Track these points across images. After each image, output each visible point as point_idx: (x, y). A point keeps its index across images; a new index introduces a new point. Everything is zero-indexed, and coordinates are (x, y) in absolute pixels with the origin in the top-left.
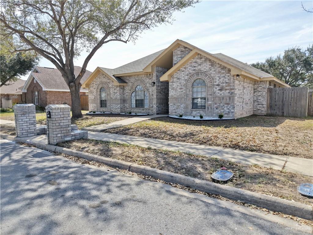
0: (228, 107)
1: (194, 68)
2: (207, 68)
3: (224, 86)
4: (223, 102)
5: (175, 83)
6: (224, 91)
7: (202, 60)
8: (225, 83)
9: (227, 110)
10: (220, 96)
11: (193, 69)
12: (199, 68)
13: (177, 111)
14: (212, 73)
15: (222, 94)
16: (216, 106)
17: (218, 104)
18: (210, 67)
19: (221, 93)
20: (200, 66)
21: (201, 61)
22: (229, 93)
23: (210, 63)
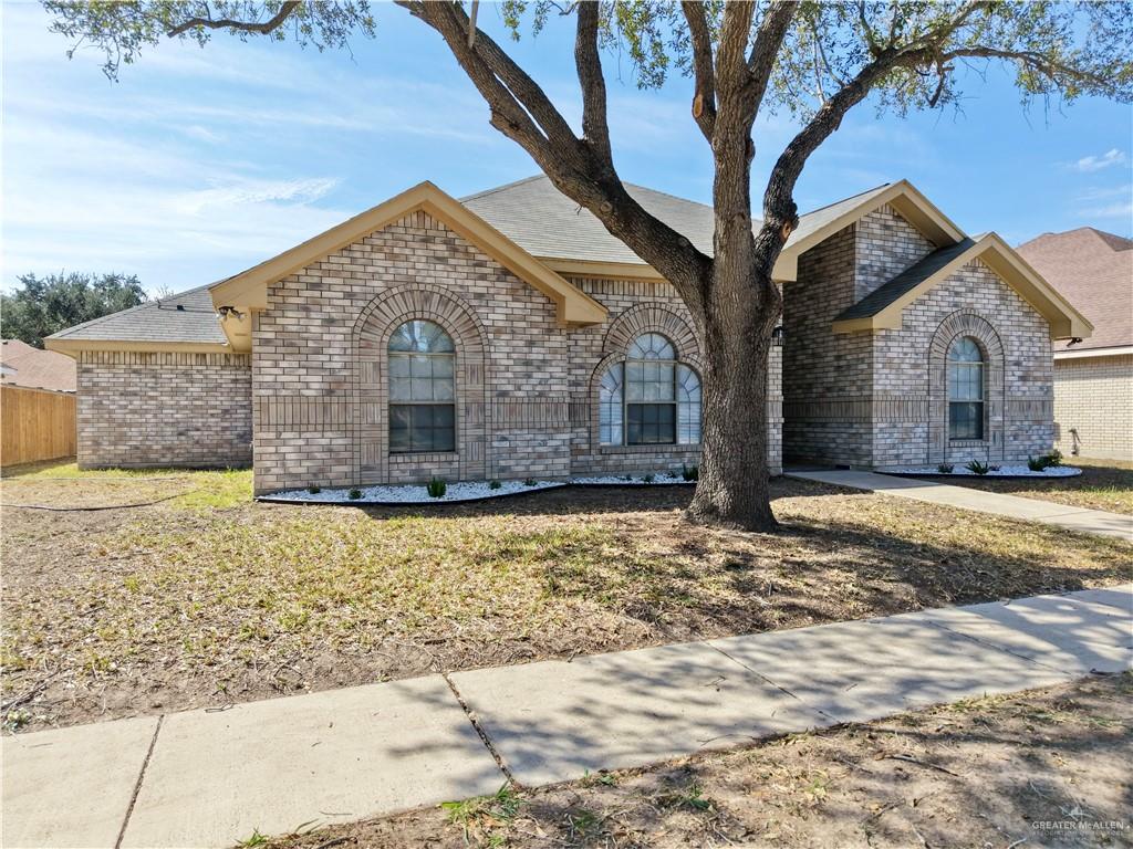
0: (1041, 432)
1: (957, 299)
2: (990, 307)
3: (1032, 369)
4: (1030, 418)
5: (896, 344)
6: (1031, 383)
7: (977, 275)
8: (1032, 359)
9: (1039, 442)
10: (1024, 399)
11: (951, 299)
12: (968, 300)
13: (901, 452)
14: (1003, 323)
15: (1028, 393)
16: (1013, 428)
17: (1018, 423)
18: (998, 302)
19: (1025, 388)
20: (970, 295)
21: (975, 280)
22: (1041, 388)
23: (997, 292)
